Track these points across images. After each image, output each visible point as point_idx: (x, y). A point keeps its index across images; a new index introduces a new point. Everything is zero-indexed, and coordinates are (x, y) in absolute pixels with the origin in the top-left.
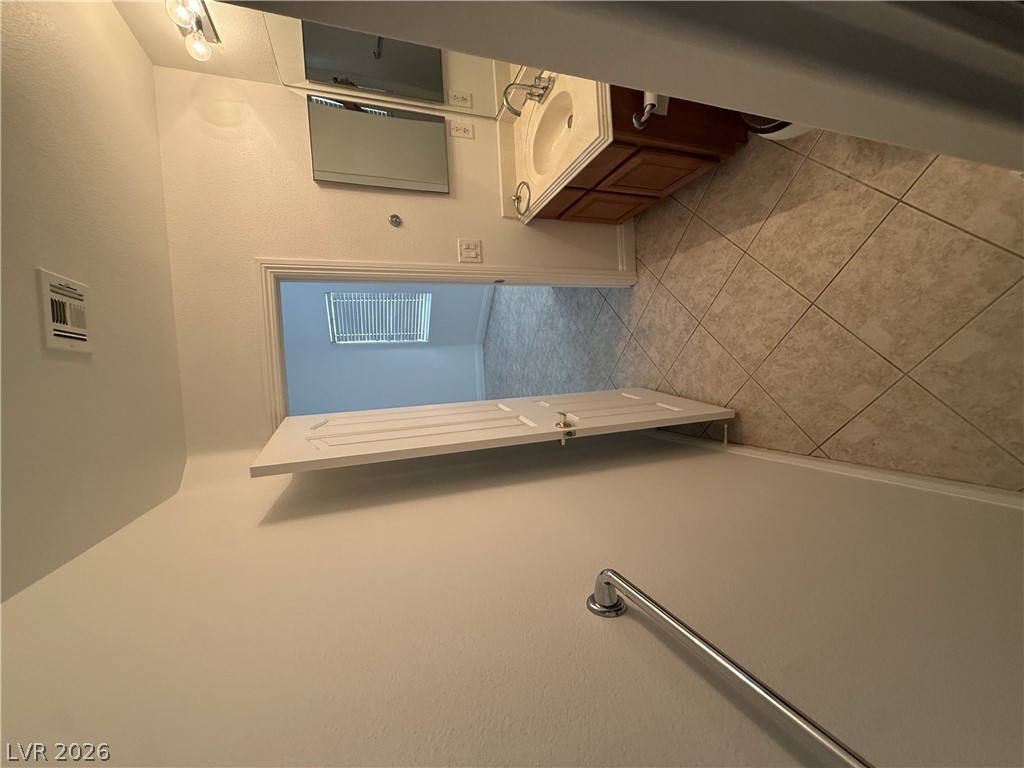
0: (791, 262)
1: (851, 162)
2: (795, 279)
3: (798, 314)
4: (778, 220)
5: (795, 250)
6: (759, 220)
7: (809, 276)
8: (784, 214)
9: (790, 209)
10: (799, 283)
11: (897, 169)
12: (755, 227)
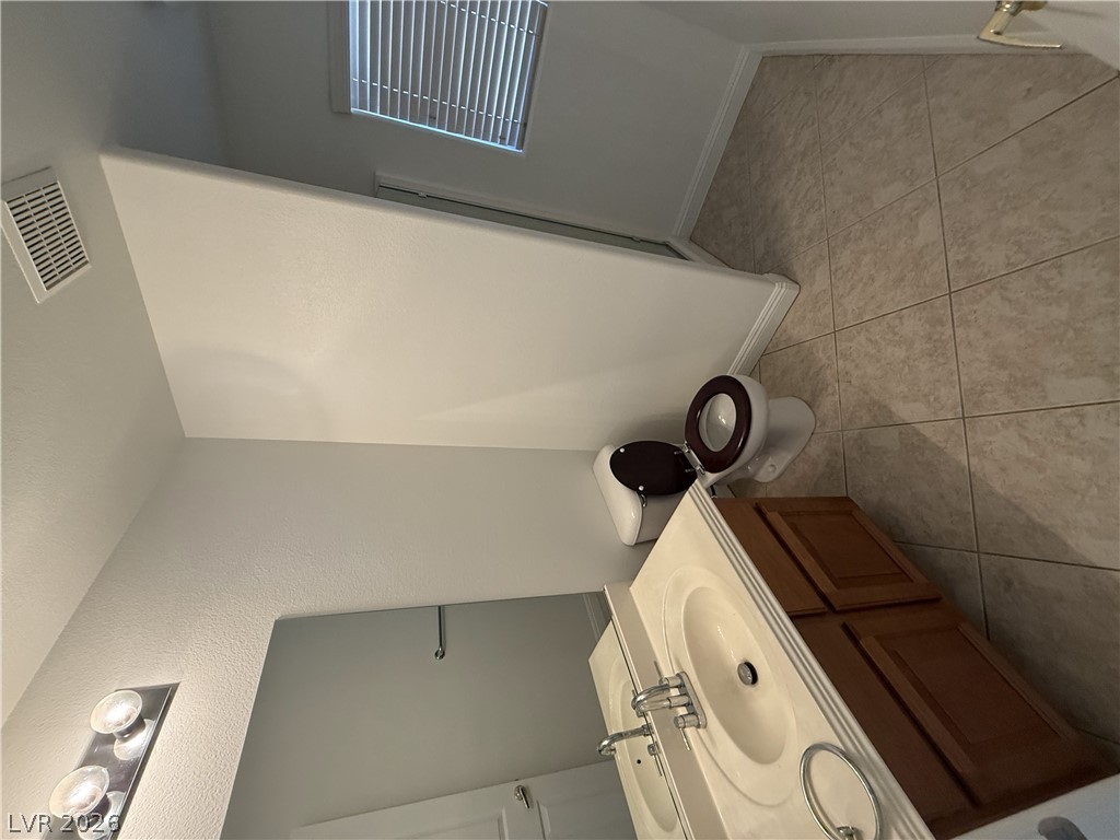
0: (931, 356)
1: (830, 390)
2: (942, 334)
3: (974, 291)
4: (905, 411)
5: (916, 363)
6: (918, 433)
7: (928, 326)
8: (893, 409)
9: (885, 407)
10: (942, 326)
11: (821, 355)
12: (927, 431)
